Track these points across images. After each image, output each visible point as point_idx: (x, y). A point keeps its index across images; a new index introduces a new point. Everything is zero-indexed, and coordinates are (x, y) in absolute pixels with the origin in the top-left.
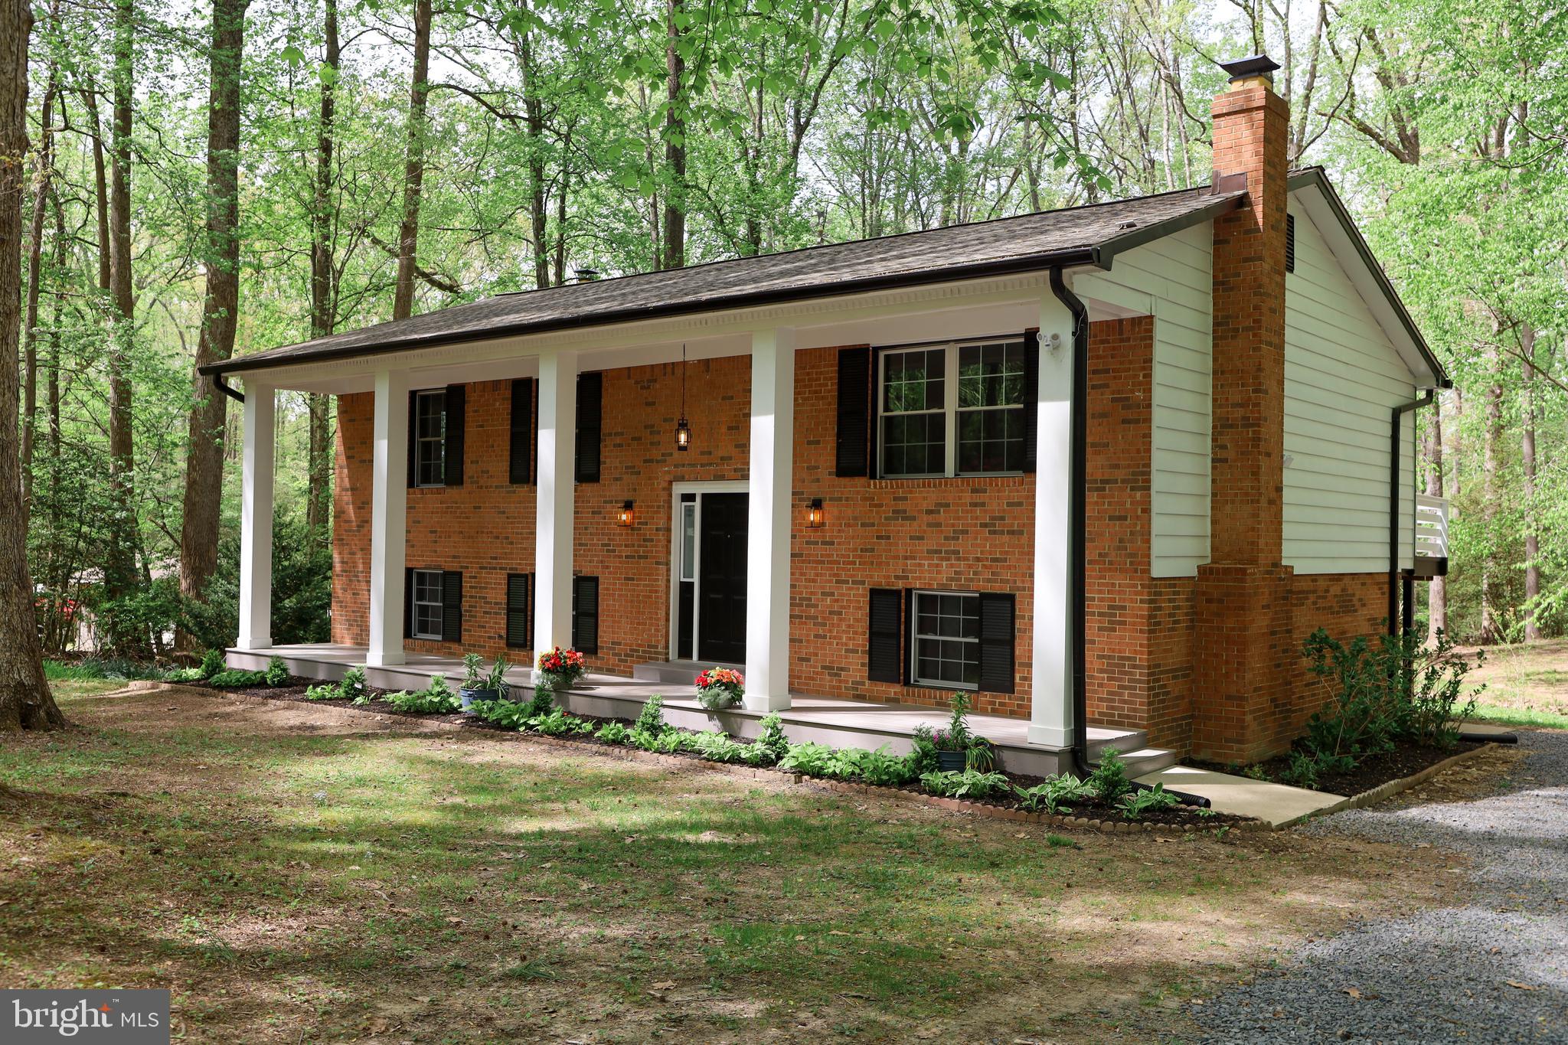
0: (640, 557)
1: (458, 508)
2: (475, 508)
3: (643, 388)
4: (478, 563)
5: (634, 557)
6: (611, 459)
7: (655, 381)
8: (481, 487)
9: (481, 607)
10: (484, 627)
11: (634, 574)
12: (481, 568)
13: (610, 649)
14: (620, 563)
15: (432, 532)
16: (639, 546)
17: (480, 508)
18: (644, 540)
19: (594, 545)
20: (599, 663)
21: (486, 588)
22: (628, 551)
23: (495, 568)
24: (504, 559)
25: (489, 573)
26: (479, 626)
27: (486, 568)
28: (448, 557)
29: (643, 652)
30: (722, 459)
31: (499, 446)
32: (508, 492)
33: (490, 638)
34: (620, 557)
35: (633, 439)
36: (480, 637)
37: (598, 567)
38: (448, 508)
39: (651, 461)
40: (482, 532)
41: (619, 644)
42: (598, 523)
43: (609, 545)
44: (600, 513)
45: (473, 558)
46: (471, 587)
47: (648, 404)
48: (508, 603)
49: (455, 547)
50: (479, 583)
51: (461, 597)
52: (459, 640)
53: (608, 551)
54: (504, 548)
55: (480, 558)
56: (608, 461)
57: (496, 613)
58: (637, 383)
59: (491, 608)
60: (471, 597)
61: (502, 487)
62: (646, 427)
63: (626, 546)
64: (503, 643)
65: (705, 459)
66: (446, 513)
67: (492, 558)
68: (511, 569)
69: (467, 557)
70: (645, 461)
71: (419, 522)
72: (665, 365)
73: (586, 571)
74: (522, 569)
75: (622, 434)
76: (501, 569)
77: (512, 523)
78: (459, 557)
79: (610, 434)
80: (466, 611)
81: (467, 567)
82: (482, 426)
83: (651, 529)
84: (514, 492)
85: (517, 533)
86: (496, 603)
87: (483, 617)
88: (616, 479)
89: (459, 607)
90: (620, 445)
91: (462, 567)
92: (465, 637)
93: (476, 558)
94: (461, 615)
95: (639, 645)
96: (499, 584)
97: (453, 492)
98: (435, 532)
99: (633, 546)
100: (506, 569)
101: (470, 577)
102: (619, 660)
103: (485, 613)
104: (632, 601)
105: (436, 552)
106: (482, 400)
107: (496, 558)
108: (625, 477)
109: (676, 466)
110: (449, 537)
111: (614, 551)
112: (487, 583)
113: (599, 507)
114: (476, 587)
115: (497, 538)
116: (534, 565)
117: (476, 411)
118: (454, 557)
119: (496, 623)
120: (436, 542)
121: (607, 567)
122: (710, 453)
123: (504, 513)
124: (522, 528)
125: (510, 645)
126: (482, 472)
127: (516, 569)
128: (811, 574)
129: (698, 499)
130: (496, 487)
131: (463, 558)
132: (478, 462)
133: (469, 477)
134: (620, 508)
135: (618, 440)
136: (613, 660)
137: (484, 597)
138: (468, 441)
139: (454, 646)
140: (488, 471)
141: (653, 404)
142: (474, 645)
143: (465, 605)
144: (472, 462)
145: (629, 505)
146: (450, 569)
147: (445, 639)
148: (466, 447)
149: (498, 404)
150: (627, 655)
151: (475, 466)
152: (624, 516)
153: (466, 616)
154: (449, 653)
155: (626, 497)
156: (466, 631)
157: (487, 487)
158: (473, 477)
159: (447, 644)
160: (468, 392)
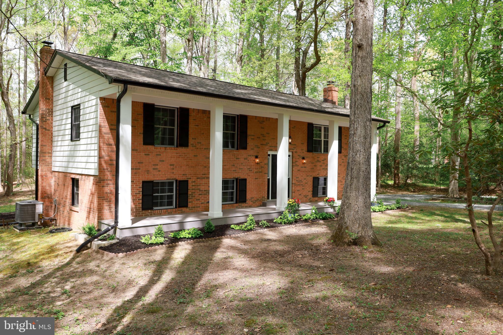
0: (260, 172)
1: (186, 156)
2: (194, 156)
3: (260, 123)
5: (258, 172)
7: (264, 122)
8: (198, 148)
9: (198, 193)
11: (258, 177)
12: (197, 178)
13: (250, 200)
14: (254, 174)
15: (170, 165)
16: (260, 169)
17: (197, 156)
18: (261, 167)
19: (245, 169)
20: (246, 205)
22: (255, 171)
23: (204, 178)
25: (201, 180)
26: (196, 200)
27: (200, 178)
28: (180, 175)
29: (261, 199)
34: (254, 172)
35: (258, 137)
36: (197, 203)
37: (246, 176)
38: (180, 155)
39: (263, 144)
40: (199, 165)
41: (253, 198)
42: (246, 162)
43: (250, 169)
45: (193, 175)
46: (192, 186)
47: (262, 128)
49: (184, 171)
50: (196, 184)
51: (188, 189)
52: (186, 206)
55: (197, 174)
56: (250, 143)
57: (205, 194)
58: (258, 121)
59: (203, 192)
60: (192, 189)
62: (261, 135)
63: (256, 169)
64: (208, 205)
66: (179, 157)
67: (203, 174)
69: (190, 175)
70: (261, 144)
71: (163, 161)
72: (267, 118)
73: (242, 177)
75: (254, 136)
78: (186, 175)
79: (250, 135)
80: (190, 195)
81: (190, 178)
82: (197, 126)
83: (263, 164)
86: (205, 191)
87: (199, 196)
88: (252, 149)
89: (187, 193)
90: (253, 139)
91: (187, 178)
92: (190, 205)
93: (195, 175)
94: (188, 197)
95: (259, 198)
96: (206, 183)
97: (182, 150)
98: (173, 165)
101: (192, 182)
102: (253, 203)
103: (200, 194)
104: (257, 185)
106: (198, 116)
107: (205, 174)
108: (255, 148)
109: (270, 147)
110: (181, 167)
111: (252, 170)
112: (201, 184)
113: (246, 157)
117: (194, 120)
118: (183, 175)
119: (205, 198)
120: (173, 169)
121: (249, 175)
126: (198, 143)
128: (302, 175)
129: (271, 156)
130: (205, 149)
131: (188, 175)
132: (196, 139)
133: (191, 144)
134: (253, 158)
135: (253, 137)
136: (251, 203)
137: (199, 189)
138: (191, 131)
139: (184, 209)
140: (201, 143)
141: (264, 128)
142: (195, 207)
143: (190, 193)
144: (193, 139)
145: (257, 157)
146: (182, 179)
147: (179, 207)
148: (190, 133)
149: (205, 119)
150: (255, 201)
151: (194, 140)
152: (257, 160)
153: (190, 197)
154: (181, 212)
155: (255, 154)
156: (190, 202)
157: (200, 149)
158: (193, 144)
159: (180, 209)
160: (190, 112)
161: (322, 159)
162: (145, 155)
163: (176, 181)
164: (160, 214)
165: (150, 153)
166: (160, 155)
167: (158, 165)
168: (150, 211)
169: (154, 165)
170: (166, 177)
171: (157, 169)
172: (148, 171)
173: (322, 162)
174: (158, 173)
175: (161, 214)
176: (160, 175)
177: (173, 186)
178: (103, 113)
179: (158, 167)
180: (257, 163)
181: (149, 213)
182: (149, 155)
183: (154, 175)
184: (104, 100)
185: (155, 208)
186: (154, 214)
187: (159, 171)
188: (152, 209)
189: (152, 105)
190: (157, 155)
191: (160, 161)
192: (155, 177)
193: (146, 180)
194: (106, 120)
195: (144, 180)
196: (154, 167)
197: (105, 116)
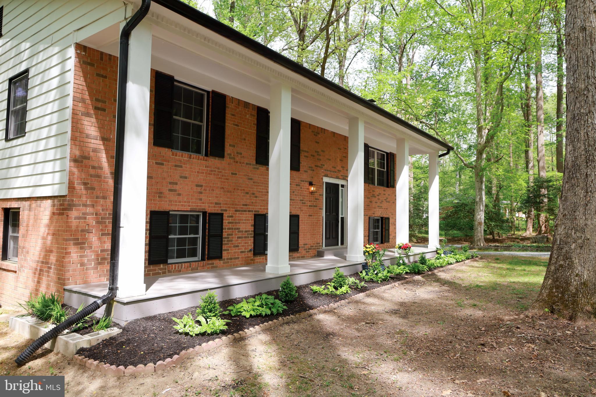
0: (314, 206)
1: (221, 172)
2: (232, 174)
3: (315, 135)
4: (234, 208)
5: (312, 206)
6: (304, 163)
7: (319, 134)
8: (237, 162)
9: (236, 235)
10: (237, 246)
11: (312, 214)
12: (236, 211)
13: (303, 247)
14: (307, 208)
15: (197, 186)
16: (314, 201)
17: (236, 174)
18: (316, 199)
19: (297, 200)
20: (298, 255)
21: (239, 223)
22: (309, 204)
23: (245, 211)
24: (251, 205)
25: (241, 214)
26: (234, 247)
27: (239, 211)
28: (211, 203)
29: (315, 246)
30: (338, 171)
31: (248, 140)
32: (254, 168)
33: (242, 252)
34: (307, 206)
35: (312, 155)
36: (235, 252)
37: (298, 210)
38: (211, 171)
40: (238, 189)
41: (306, 244)
42: (299, 190)
43: (303, 200)
44: (299, 185)
45: (231, 204)
46: (229, 223)
47: (316, 142)
48: (254, 231)
49: (217, 197)
50: (234, 220)
51: (222, 229)
52: (220, 257)
53: (303, 203)
54: (251, 199)
55: (236, 205)
56: (302, 162)
57: (245, 237)
58: (312, 132)
59: (243, 234)
60: (229, 229)
61: (250, 164)
62: (316, 152)
63: (309, 201)
64: (251, 254)
65: (333, 169)
66: (209, 174)
67: (243, 205)
68: (255, 211)
69: (226, 204)
70: (316, 166)
71: (186, 178)
72: (322, 129)
73: (294, 213)
74: (262, 212)
75: (308, 152)
76: (249, 211)
77: (257, 186)
78: (220, 204)
79: (303, 151)
80: (225, 238)
81: (226, 210)
82: (237, 125)
83: (318, 195)
84: (258, 169)
85: (259, 192)
86: (246, 232)
87: (237, 240)
88: (305, 171)
89: (221, 236)
90: (307, 157)
91: (222, 210)
92: (225, 254)
93: (233, 205)
94: (222, 241)
95: (314, 244)
96: (248, 220)
97: (213, 162)
98: (201, 186)
99: (312, 201)
100: (252, 211)
101: (228, 217)
102: (307, 252)
103: (239, 238)
104: (311, 225)
105: (201, 199)
106: (238, 110)
107: (246, 205)
108: (309, 171)
109: (325, 170)
110: (213, 190)
111: (305, 203)
112: (240, 220)
113: (299, 183)
114: (232, 223)
115: (247, 193)
116: (267, 209)
117: (233, 115)
118: (216, 204)
119: (246, 243)
120: (201, 193)
121: (302, 210)
122: (335, 168)
123: (251, 179)
124: (263, 189)
125: (255, 254)
126: (237, 153)
127: (258, 211)
130: (247, 164)
131: (224, 204)
132: (234, 146)
133: (228, 154)
134: (307, 184)
135: (306, 154)
136: (304, 252)
137: (238, 229)
138: (228, 131)
139: (216, 262)
140: (241, 154)
141: (318, 143)
142: (231, 259)
143: (225, 235)
144: (230, 145)
145: (311, 184)
146: (213, 212)
147: (209, 258)
148: (226, 136)
149: (248, 116)
150: (309, 249)
151: (232, 148)
152: (312, 189)
153: (225, 241)
154: (212, 267)
155: (309, 180)
156: (225, 250)
157: (240, 163)
158: (231, 155)
159: (210, 262)
160: (228, 101)
161: (377, 194)
162: (157, 163)
163: (204, 213)
164: (178, 272)
165: (166, 161)
166: (181, 167)
167: (176, 184)
168: (162, 266)
169: (170, 183)
170: (189, 206)
171: (175, 191)
172: (161, 193)
173: (377, 197)
174: (176, 198)
175: (180, 271)
176: (180, 202)
177: (198, 222)
178: (81, 74)
179: (177, 187)
180: (312, 193)
181: (161, 269)
182: (162, 164)
183: (170, 201)
184: (85, 51)
185: (170, 261)
186: (169, 271)
187: (179, 195)
188: (165, 262)
189: (171, 79)
190: (176, 166)
191: (181, 177)
192: (172, 205)
193: (157, 209)
194: (85, 88)
195: (153, 210)
196: (170, 187)
197: (85, 81)
